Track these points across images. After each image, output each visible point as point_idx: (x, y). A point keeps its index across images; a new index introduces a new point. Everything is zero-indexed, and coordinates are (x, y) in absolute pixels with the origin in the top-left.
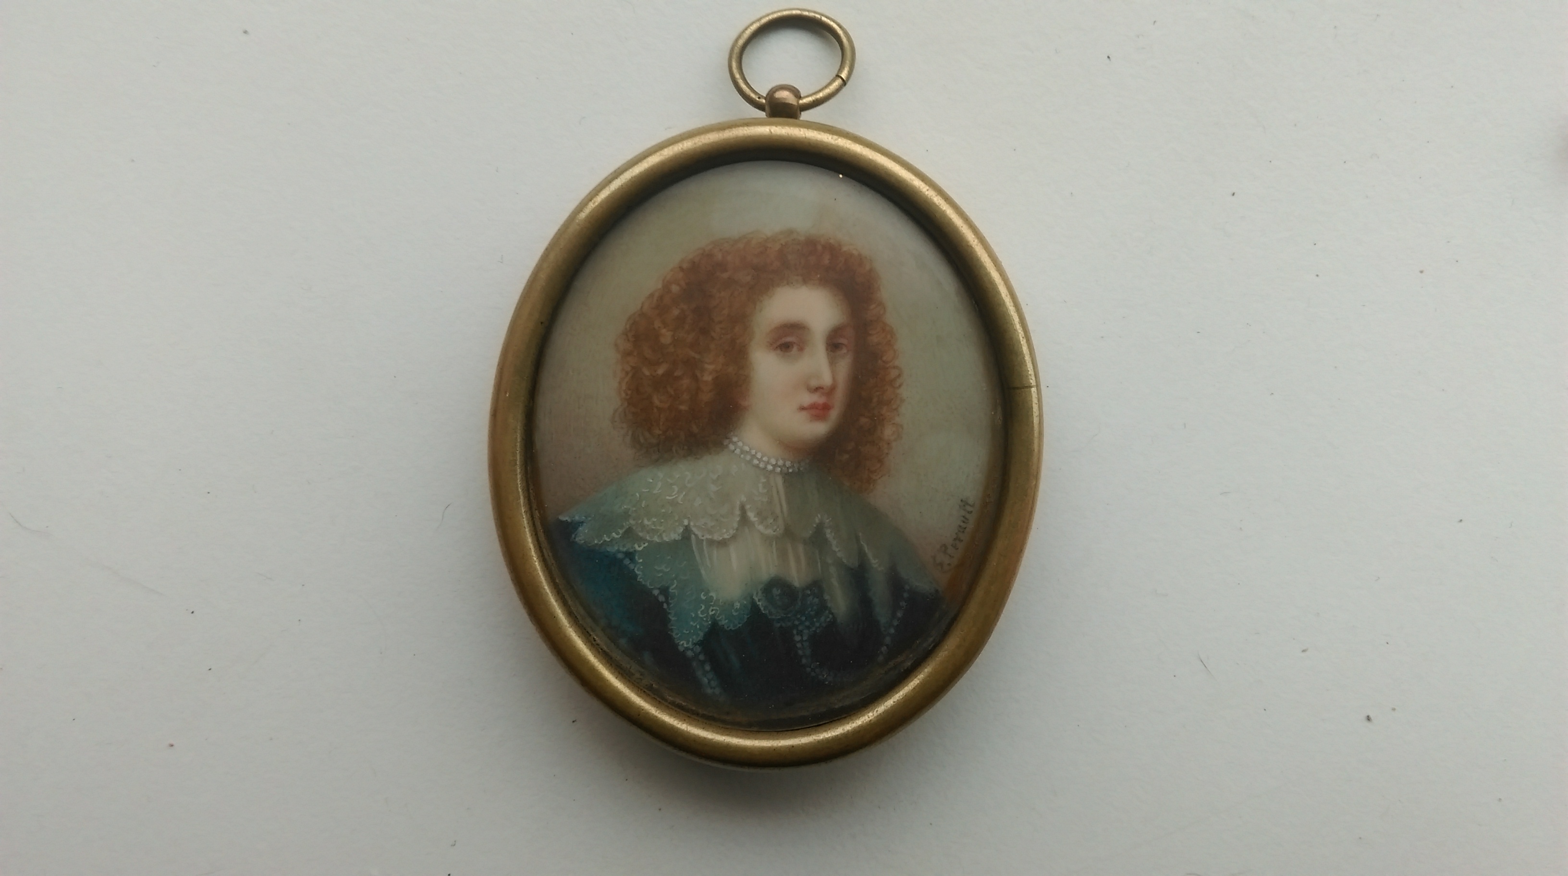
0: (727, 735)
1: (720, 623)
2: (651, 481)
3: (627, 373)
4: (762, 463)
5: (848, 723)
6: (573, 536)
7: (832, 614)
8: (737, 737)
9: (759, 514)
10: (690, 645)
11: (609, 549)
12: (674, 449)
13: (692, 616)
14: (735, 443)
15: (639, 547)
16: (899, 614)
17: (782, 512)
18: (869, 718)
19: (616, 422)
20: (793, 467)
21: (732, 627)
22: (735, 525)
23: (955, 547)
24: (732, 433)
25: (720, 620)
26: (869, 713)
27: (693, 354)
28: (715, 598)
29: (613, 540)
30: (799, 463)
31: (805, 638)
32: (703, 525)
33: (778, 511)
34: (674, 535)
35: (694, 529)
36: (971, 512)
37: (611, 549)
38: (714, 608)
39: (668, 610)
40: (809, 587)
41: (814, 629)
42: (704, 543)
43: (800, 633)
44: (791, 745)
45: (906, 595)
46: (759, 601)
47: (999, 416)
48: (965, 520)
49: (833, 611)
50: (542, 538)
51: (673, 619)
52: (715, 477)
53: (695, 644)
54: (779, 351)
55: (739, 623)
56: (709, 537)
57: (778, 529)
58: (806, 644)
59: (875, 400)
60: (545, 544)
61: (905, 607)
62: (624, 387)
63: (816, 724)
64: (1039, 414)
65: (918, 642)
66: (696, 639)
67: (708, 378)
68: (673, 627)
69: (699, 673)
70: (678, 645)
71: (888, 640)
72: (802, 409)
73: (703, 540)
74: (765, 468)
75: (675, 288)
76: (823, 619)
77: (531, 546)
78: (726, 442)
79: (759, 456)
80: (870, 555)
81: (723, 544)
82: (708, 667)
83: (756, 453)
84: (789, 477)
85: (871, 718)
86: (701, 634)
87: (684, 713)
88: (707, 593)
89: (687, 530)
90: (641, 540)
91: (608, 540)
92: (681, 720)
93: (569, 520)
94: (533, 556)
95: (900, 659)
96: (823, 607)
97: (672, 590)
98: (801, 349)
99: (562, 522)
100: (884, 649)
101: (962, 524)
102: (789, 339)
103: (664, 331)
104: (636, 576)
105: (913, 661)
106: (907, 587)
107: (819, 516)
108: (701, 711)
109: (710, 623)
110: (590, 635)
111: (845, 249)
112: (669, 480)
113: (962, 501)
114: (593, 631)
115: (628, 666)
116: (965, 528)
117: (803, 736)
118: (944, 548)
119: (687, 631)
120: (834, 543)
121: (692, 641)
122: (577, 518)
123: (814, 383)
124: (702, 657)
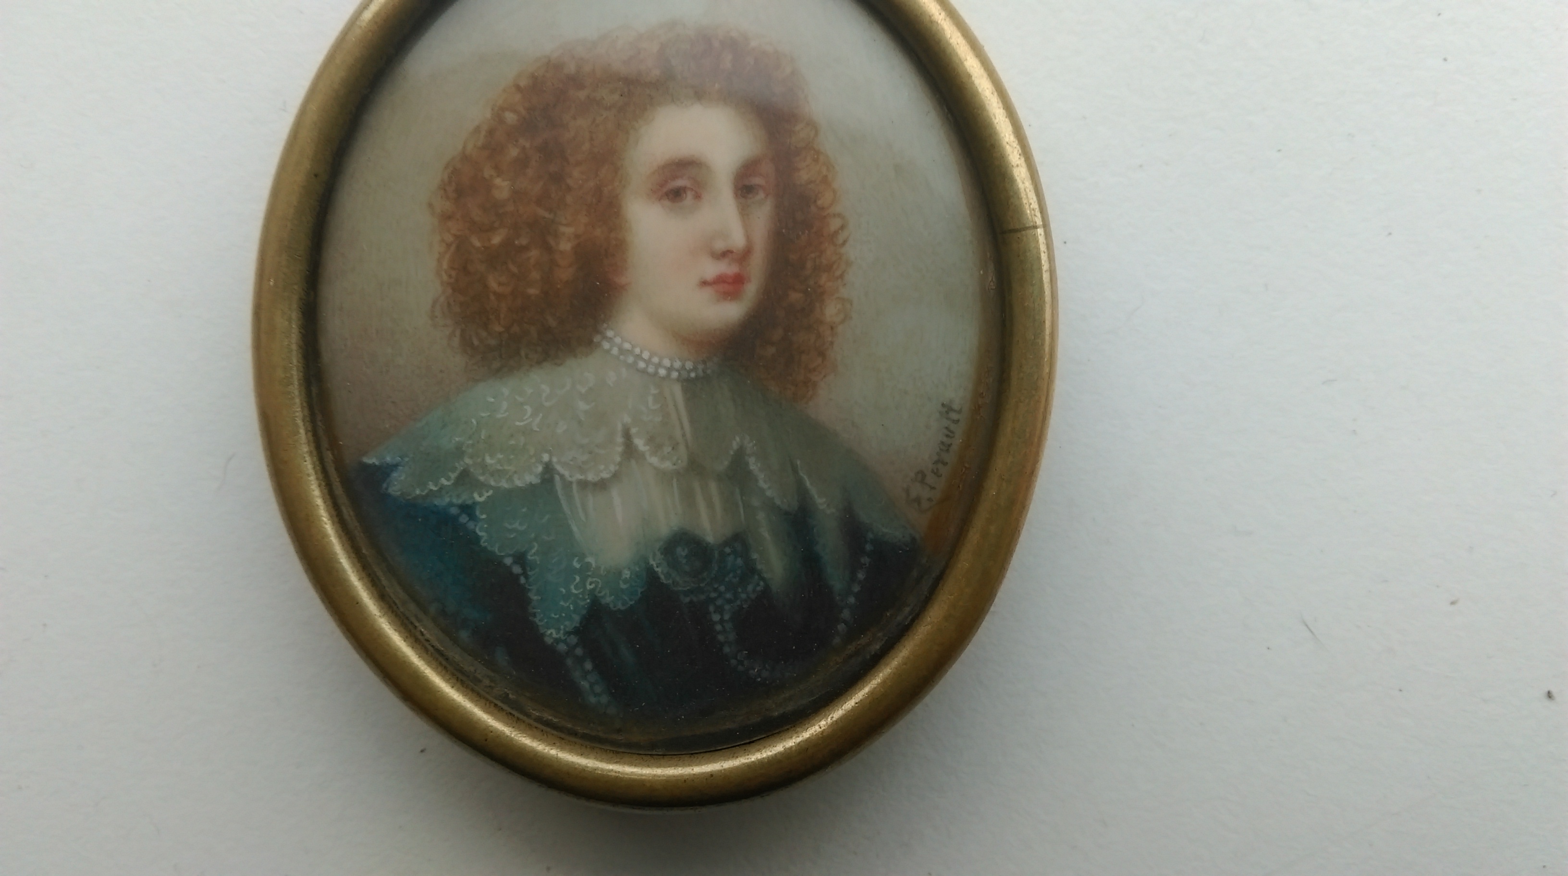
0: (616, 763)
1: (603, 602)
2: (492, 400)
3: (449, 245)
4: (651, 366)
5: (791, 738)
6: (385, 485)
7: (763, 579)
8: (631, 764)
9: (651, 440)
10: (561, 635)
11: (437, 502)
12: (523, 353)
13: (561, 592)
14: (610, 340)
15: (480, 497)
16: (861, 576)
17: (684, 435)
18: (820, 728)
19: (437, 317)
20: (695, 369)
21: (620, 606)
22: (618, 459)
23: (936, 473)
24: (605, 325)
25: (603, 597)
26: (820, 721)
27: (541, 212)
28: (594, 565)
29: (442, 488)
30: (704, 362)
31: (727, 617)
32: (572, 460)
33: (678, 433)
34: (531, 478)
35: (559, 468)
36: (958, 421)
37: (441, 502)
38: (594, 579)
39: (527, 586)
40: (726, 543)
41: (738, 603)
42: (574, 486)
43: (720, 610)
44: (708, 773)
45: (868, 547)
46: (657, 567)
47: (991, 277)
48: (950, 434)
49: (765, 575)
50: (339, 490)
51: (535, 598)
52: (583, 390)
53: (568, 633)
54: (667, 203)
55: (631, 600)
56: (580, 477)
57: (680, 461)
58: (729, 626)
59: (809, 265)
60: (343, 500)
61: (868, 565)
62: (445, 265)
63: (748, 741)
64: (1050, 267)
65: (888, 614)
66: (569, 625)
67: (566, 246)
68: (535, 610)
69: (577, 674)
70: (543, 635)
71: (846, 614)
72: (704, 283)
73: (571, 483)
74: (656, 374)
75: (510, 117)
76: (750, 588)
77: (319, 502)
78: (597, 338)
79: (646, 355)
80: (813, 491)
81: (602, 486)
82: (588, 666)
83: (641, 352)
84: (690, 385)
85: (822, 729)
86: (577, 618)
87: (555, 732)
88: (582, 557)
89: (549, 469)
90: (481, 486)
91: (435, 489)
92: (549, 745)
93: (377, 463)
94: (322, 516)
95: (863, 640)
96: (750, 571)
97: (531, 556)
98: (698, 197)
99: (365, 467)
100: (841, 627)
101: (945, 439)
102: (680, 183)
103: (498, 181)
104: (478, 538)
105: (883, 642)
106: (870, 536)
107: (738, 439)
108: (580, 729)
109: (588, 601)
110: (416, 627)
111: (753, 44)
112: (517, 397)
113: (943, 405)
114: (419, 621)
115: (472, 669)
116: (950, 445)
117: (727, 759)
118: (921, 476)
119: (555, 615)
120: (761, 476)
121: (564, 629)
122: (388, 459)
123: (720, 245)
124: (579, 651)
